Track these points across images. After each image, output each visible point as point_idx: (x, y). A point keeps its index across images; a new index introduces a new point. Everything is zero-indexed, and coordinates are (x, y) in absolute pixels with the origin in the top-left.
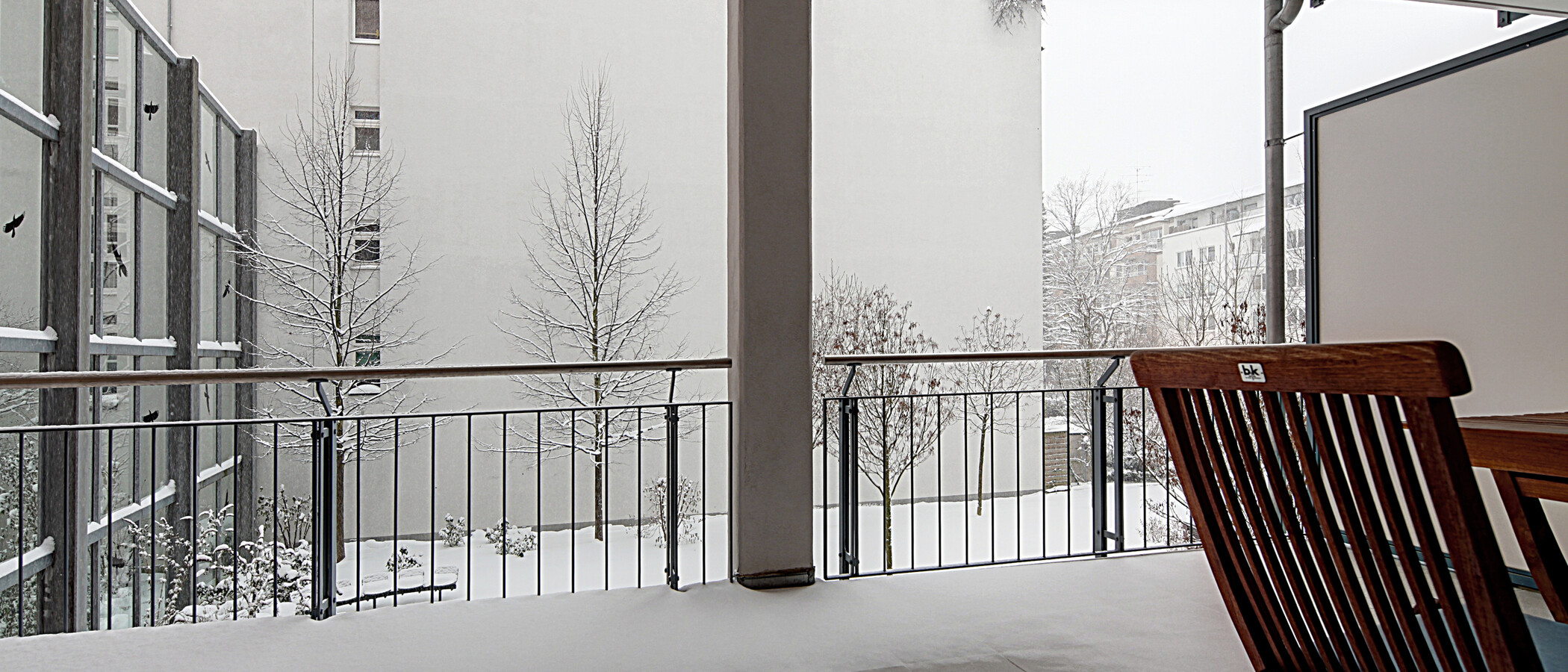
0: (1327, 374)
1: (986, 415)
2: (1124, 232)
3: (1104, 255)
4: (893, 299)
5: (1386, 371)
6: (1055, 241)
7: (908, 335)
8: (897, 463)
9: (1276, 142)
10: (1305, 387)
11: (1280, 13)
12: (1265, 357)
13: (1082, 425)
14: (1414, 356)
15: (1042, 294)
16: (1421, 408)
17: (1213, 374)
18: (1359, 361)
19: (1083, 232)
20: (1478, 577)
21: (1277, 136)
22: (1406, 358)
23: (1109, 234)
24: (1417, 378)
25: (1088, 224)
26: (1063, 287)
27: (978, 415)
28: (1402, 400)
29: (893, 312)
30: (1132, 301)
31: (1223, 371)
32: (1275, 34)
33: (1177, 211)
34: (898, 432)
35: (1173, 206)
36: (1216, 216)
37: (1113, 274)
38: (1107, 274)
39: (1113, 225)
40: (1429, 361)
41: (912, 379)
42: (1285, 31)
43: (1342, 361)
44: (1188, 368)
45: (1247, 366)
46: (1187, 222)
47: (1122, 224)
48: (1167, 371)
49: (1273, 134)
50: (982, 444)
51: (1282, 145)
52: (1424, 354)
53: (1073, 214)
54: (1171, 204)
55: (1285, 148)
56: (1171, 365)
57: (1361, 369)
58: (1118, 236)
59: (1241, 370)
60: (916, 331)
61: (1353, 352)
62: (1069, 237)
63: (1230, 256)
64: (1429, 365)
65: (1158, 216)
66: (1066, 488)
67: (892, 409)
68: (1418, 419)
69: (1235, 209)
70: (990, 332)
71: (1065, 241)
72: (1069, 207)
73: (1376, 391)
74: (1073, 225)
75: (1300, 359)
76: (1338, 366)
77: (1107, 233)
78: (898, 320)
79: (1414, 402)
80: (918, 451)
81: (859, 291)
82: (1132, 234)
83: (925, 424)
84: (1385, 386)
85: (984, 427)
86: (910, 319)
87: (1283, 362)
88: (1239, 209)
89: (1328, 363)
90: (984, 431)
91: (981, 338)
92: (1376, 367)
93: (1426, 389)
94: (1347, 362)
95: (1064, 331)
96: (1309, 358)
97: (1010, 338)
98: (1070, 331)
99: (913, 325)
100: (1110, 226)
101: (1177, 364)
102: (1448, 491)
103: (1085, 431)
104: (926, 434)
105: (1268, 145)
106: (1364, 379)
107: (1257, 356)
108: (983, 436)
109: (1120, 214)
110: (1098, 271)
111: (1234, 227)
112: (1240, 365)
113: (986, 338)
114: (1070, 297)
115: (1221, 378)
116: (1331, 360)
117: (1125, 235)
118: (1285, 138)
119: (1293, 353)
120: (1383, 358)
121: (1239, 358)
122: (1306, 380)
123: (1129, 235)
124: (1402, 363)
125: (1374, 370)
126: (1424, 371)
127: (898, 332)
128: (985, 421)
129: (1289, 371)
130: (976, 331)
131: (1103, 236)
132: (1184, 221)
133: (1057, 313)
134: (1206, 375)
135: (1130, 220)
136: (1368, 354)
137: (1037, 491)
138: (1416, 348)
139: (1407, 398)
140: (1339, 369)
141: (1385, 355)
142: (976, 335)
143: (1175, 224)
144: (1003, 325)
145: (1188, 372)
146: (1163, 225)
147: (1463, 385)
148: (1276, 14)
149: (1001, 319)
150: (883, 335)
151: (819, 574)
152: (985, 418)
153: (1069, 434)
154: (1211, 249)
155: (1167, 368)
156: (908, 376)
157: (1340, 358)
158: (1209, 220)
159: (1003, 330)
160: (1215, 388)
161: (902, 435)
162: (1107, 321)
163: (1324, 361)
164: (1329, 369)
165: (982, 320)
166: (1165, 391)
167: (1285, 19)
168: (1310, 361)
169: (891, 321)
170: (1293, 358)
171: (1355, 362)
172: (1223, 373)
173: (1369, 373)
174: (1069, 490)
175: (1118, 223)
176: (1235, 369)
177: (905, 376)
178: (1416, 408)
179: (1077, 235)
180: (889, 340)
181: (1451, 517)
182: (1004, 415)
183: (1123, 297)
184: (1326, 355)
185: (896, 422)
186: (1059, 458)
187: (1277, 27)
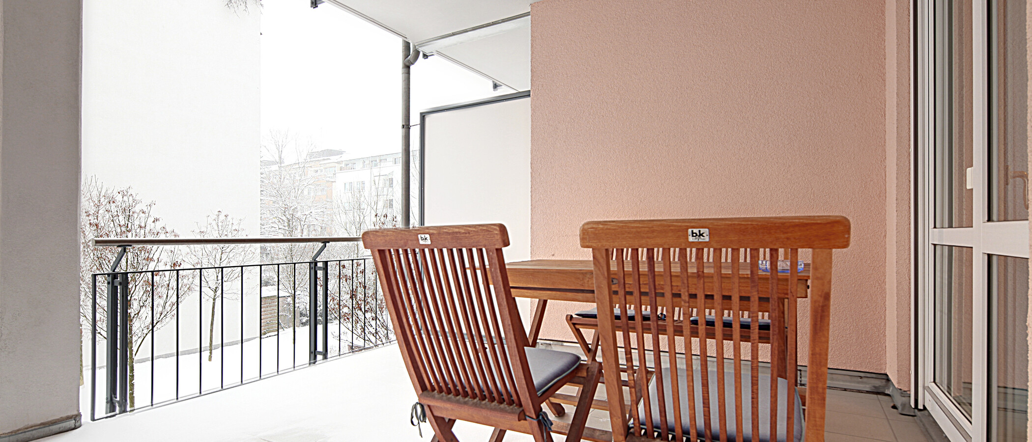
0: (458, 239)
1: (216, 288)
2: (313, 167)
3: (300, 180)
4: (137, 198)
5: (481, 237)
6: (267, 167)
7: (152, 227)
8: (141, 329)
9: (407, 126)
10: (448, 246)
11: (409, 57)
12: (431, 231)
13: (287, 290)
14: (492, 230)
15: (260, 202)
16: (493, 253)
17: (406, 241)
18: (471, 233)
19: (286, 164)
20: (509, 325)
21: (407, 124)
22: (488, 231)
23: (304, 167)
24: (492, 240)
25: (290, 158)
26: (273, 199)
27: (210, 287)
28: (486, 250)
29: (137, 209)
30: (318, 211)
31: (410, 239)
32: (407, 67)
33: (345, 157)
34: (142, 304)
35: (342, 154)
36: (366, 163)
37: (306, 192)
38: (302, 192)
39: (306, 161)
40: (497, 232)
41: (156, 261)
42: (411, 67)
43: (464, 233)
44: (393, 238)
45: (423, 236)
46: (349, 165)
47: (312, 161)
48: (381, 240)
49: (406, 122)
50: (214, 308)
51: (410, 128)
52: (495, 229)
53: (280, 151)
54: (340, 153)
55: (411, 130)
56: (384, 236)
57: (471, 236)
58: (309, 168)
59: (420, 238)
60: (159, 225)
61: (468, 228)
62: (277, 166)
63: (373, 187)
64: (497, 234)
65: (334, 159)
66: (276, 333)
67: (136, 286)
68: (491, 258)
69: (376, 161)
70: (220, 227)
71: (275, 167)
72: (277, 145)
73: (476, 246)
74: (280, 158)
75: (447, 232)
76: (462, 235)
77: (303, 166)
78: (142, 215)
79: (490, 251)
80: (161, 318)
81: (100, 190)
82: (318, 168)
83: (167, 296)
84: (480, 244)
85: (215, 296)
86: (154, 214)
87: (439, 234)
88: (378, 161)
89: (458, 234)
90: (214, 299)
91: (213, 232)
92: (477, 235)
93: (495, 245)
94: (466, 233)
95: (273, 228)
96: (450, 232)
97: (236, 232)
98: (277, 229)
99: (156, 220)
100: (304, 161)
101: (387, 235)
102: (501, 289)
103: (288, 295)
104: (168, 304)
105: (403, 127)
106: (472, 241)
107: (427, 231)
108: (214, 303)
109: (311, 155)
110: (296, 190)
111: (376, 171)
112: (419, 236)
113: (217, 232)
114: (278, 206)
115: (410, 243)
116: (459, 232)
117: (314, 169)
118: (411, 125)
119: (443, 229)
120: (480, 231)
121: (419, 232)
122: (449, 242)
123: (316, 169)
124: (487, 233)
125: (476, 237)
126: (494, 237)
127: (143, 225)
128: (216, 291)
129: (442, 238)
130: (209, 226)
131: (299, 167)
132: (348, 165)
133: (269, 216)
134: (402, 241)
135: (317, 159)
136: (474, 229)
137: (256, 338)
138: (492, 226)
139: (488, 249)
140: (463, 237)
141: (481, 230)
142: (209, 229)
143: (343, 165)
144: (231, 223)
145: (393, 240)
146: (336, 165)
147: (507, 243)
148: (407, 57)
149: (229, 218)
150: (127, 227)
151: (86, 417)
152: (215, 290)
153: (278, 297)
154: (363, 183)
155: (381, 238)
156: (152, 259)
157: (463, 231)
158: (361, 166)
159: (230, 226)
160: (406, 248)
161: (146, 306)
162: (302, 223)
163: (457, 233)
164: (458, 237)
165: (213, 218)
166: (379, 251)
167: (412, 61)
168: (450, 233)
169: (135, 215)
170: (444, 232)
171: (469, 233)
172: (411, 240)
173: (475, 238)
174: (278, 335)
175: (309, 161)
176: (416, 238)
177: (149, 259)
178: (491, 253)
179: (282, 165)
180: (133, 231)
181: (501, 300)
182: (232, 287)
183: (312, 208)
184: (457, 230)
185: (140, 297)
186: (270, 314)
187: (407, 64)
